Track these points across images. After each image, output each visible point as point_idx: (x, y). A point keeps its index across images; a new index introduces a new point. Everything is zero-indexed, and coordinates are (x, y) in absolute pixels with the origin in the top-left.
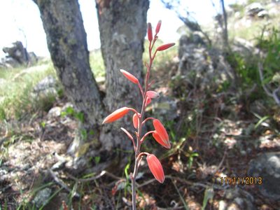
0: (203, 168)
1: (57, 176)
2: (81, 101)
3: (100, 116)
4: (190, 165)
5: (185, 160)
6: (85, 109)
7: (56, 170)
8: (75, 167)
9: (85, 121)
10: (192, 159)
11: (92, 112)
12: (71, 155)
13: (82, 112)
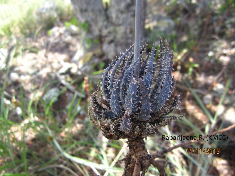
0: (201, 79)
1: (63, 79)
2: (86, 10)
3: (104, 27)
4: (188, 75)
5: (184, 71)
6: (89, 19)
7: (62, 74)
8: (79, 73)
9: (89, 31)
10: (191, 70)
11: (96, 23)
12: (76, 62)
13: (87, 22)
